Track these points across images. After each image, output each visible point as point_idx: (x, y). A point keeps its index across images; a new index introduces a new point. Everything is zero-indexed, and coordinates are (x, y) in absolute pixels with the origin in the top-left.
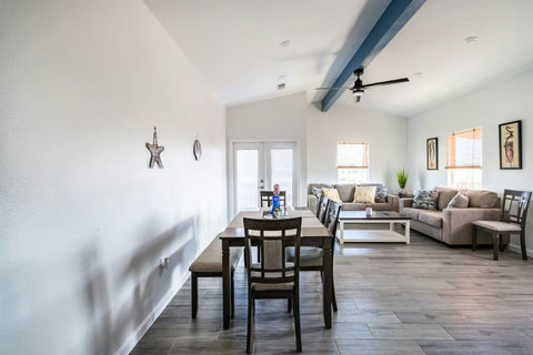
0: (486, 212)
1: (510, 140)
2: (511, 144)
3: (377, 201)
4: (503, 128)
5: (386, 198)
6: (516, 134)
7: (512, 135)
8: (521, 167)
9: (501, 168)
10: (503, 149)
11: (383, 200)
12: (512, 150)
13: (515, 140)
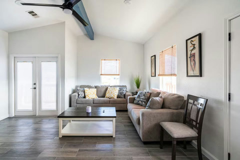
0: (173, 113)
1: (193, 52)
2: (194, 55)
3: (118, 97)
4: (189, 42)
5: (125, 95)
6: (197, 46)
7: (194, 48)
8: (201, 75)
9: (188, 76)
10: (189, 59)
11: (123, 96)
12: (194, 60)
13: (196, 51)
